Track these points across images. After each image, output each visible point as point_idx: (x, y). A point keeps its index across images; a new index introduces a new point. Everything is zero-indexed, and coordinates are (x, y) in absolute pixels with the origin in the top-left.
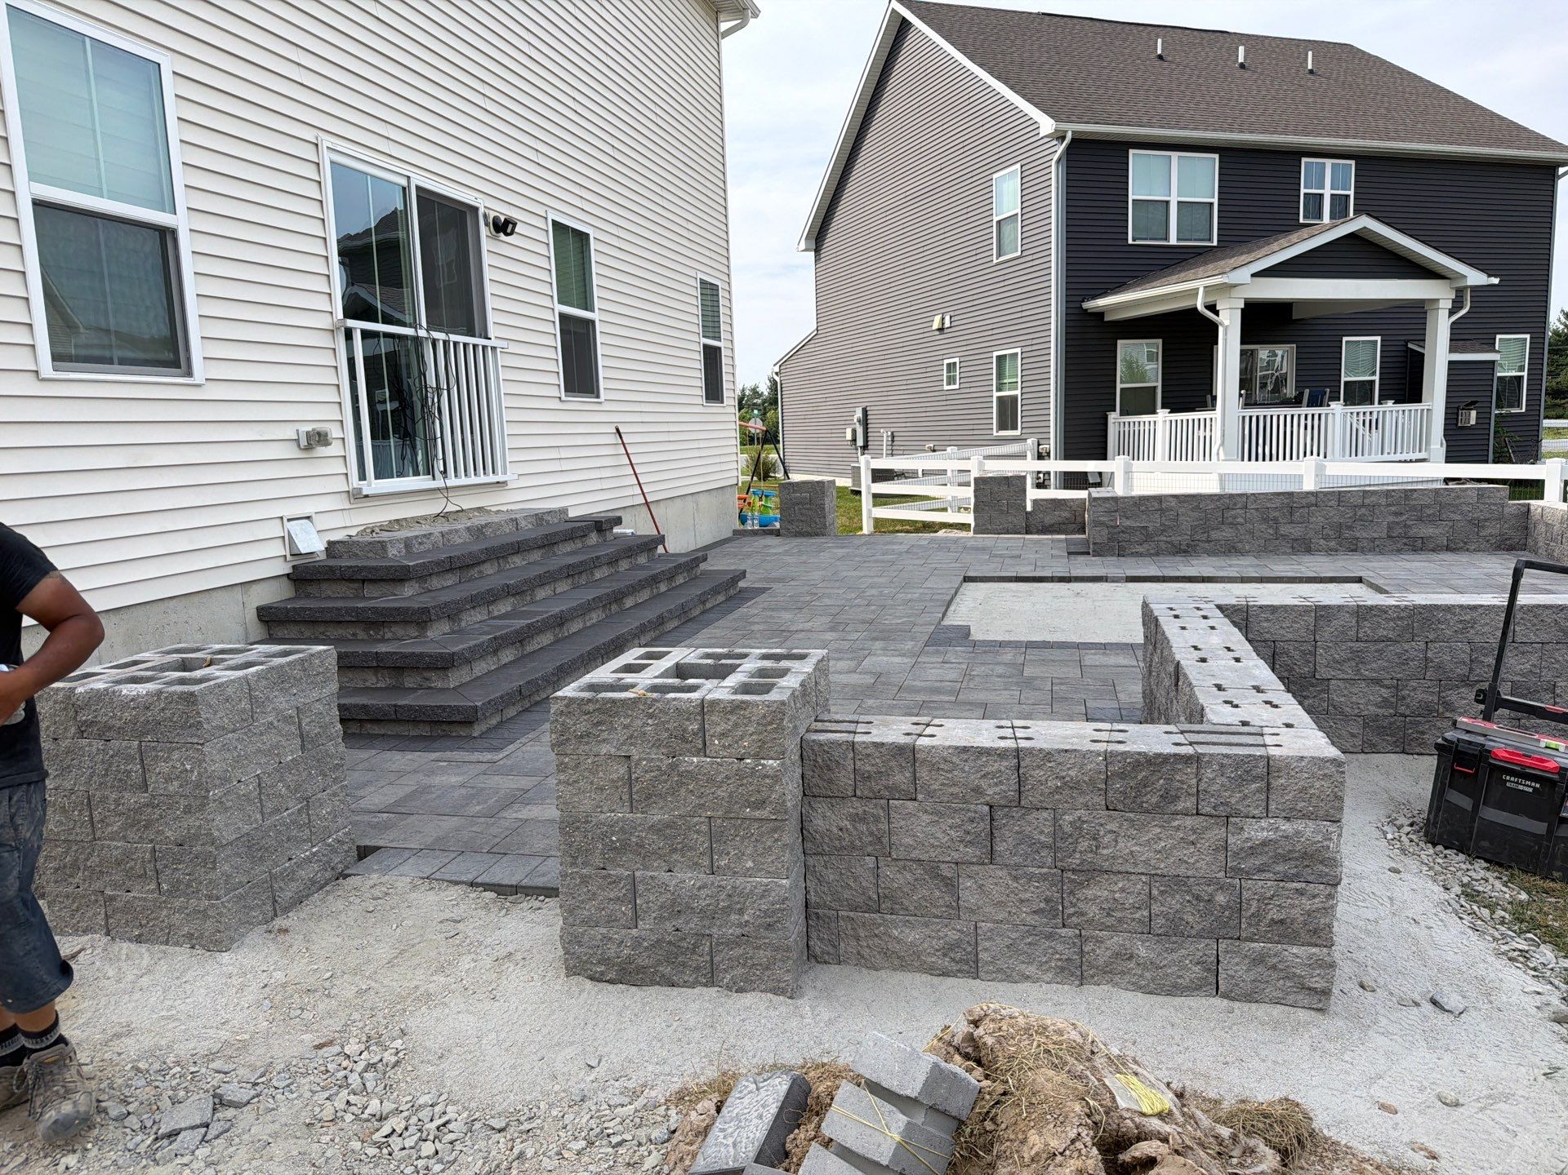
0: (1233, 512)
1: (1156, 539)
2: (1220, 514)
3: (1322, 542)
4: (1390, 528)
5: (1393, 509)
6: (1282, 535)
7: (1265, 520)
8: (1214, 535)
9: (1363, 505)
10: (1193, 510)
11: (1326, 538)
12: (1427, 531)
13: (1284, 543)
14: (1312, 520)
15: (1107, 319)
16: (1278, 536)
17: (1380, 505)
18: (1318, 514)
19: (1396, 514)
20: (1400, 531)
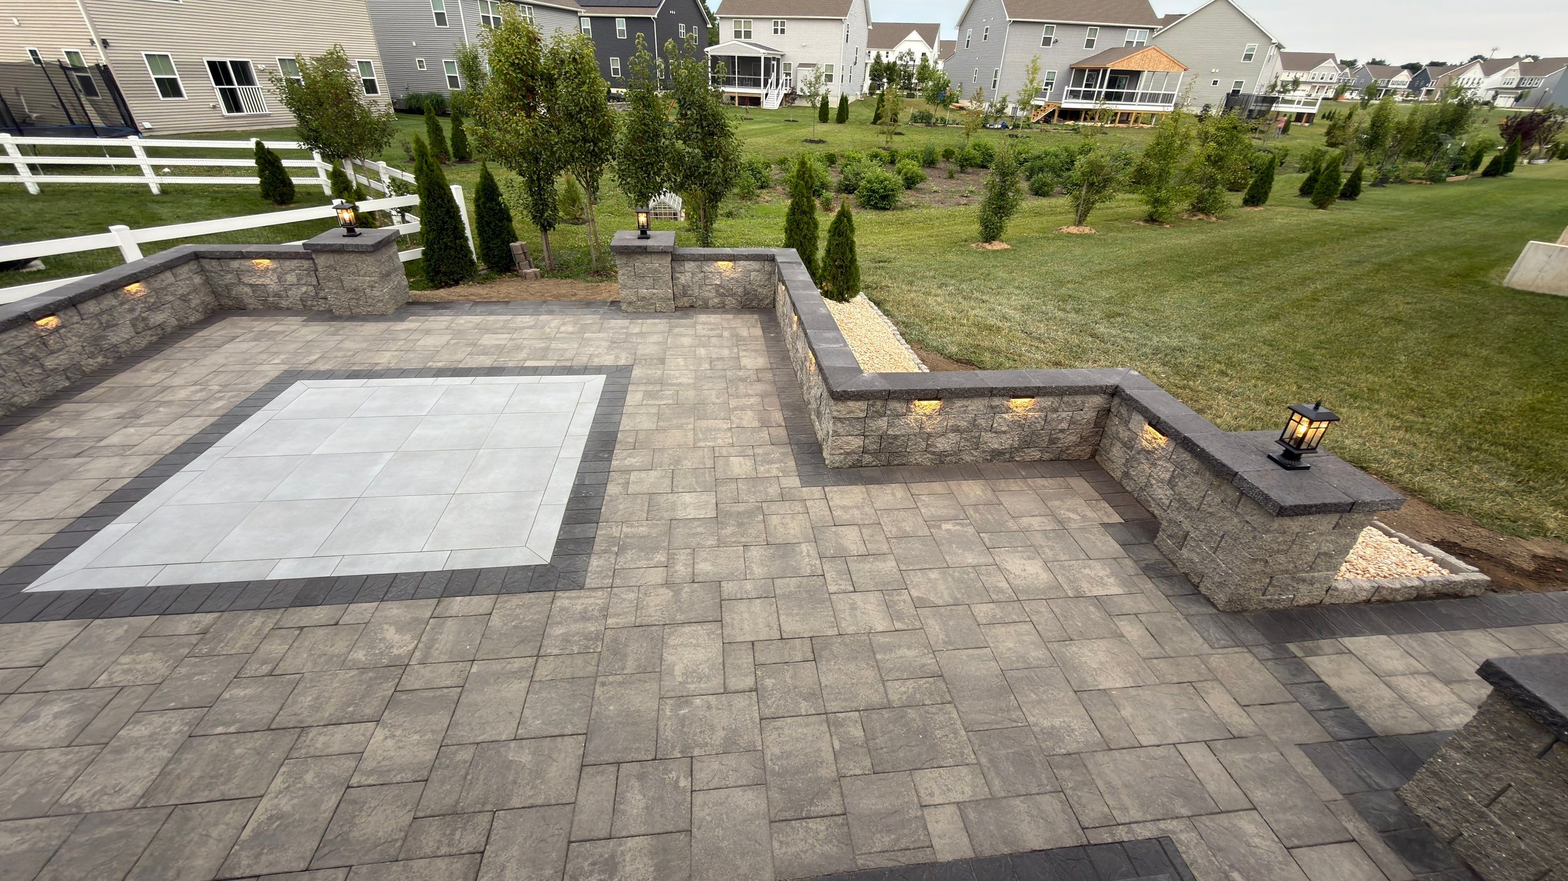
3: (91, 361)
4: (134, 325)
5: (127, 307)
6: (52, 370)
7: (24, 362)
9: (102, 312)
12: (158, 318)
13: (58, 378)
14: (69, 342)
16: (48, 373)
17: (114, 307)
18: (69, 335)
19: (131, 310)
20: (142, 325)
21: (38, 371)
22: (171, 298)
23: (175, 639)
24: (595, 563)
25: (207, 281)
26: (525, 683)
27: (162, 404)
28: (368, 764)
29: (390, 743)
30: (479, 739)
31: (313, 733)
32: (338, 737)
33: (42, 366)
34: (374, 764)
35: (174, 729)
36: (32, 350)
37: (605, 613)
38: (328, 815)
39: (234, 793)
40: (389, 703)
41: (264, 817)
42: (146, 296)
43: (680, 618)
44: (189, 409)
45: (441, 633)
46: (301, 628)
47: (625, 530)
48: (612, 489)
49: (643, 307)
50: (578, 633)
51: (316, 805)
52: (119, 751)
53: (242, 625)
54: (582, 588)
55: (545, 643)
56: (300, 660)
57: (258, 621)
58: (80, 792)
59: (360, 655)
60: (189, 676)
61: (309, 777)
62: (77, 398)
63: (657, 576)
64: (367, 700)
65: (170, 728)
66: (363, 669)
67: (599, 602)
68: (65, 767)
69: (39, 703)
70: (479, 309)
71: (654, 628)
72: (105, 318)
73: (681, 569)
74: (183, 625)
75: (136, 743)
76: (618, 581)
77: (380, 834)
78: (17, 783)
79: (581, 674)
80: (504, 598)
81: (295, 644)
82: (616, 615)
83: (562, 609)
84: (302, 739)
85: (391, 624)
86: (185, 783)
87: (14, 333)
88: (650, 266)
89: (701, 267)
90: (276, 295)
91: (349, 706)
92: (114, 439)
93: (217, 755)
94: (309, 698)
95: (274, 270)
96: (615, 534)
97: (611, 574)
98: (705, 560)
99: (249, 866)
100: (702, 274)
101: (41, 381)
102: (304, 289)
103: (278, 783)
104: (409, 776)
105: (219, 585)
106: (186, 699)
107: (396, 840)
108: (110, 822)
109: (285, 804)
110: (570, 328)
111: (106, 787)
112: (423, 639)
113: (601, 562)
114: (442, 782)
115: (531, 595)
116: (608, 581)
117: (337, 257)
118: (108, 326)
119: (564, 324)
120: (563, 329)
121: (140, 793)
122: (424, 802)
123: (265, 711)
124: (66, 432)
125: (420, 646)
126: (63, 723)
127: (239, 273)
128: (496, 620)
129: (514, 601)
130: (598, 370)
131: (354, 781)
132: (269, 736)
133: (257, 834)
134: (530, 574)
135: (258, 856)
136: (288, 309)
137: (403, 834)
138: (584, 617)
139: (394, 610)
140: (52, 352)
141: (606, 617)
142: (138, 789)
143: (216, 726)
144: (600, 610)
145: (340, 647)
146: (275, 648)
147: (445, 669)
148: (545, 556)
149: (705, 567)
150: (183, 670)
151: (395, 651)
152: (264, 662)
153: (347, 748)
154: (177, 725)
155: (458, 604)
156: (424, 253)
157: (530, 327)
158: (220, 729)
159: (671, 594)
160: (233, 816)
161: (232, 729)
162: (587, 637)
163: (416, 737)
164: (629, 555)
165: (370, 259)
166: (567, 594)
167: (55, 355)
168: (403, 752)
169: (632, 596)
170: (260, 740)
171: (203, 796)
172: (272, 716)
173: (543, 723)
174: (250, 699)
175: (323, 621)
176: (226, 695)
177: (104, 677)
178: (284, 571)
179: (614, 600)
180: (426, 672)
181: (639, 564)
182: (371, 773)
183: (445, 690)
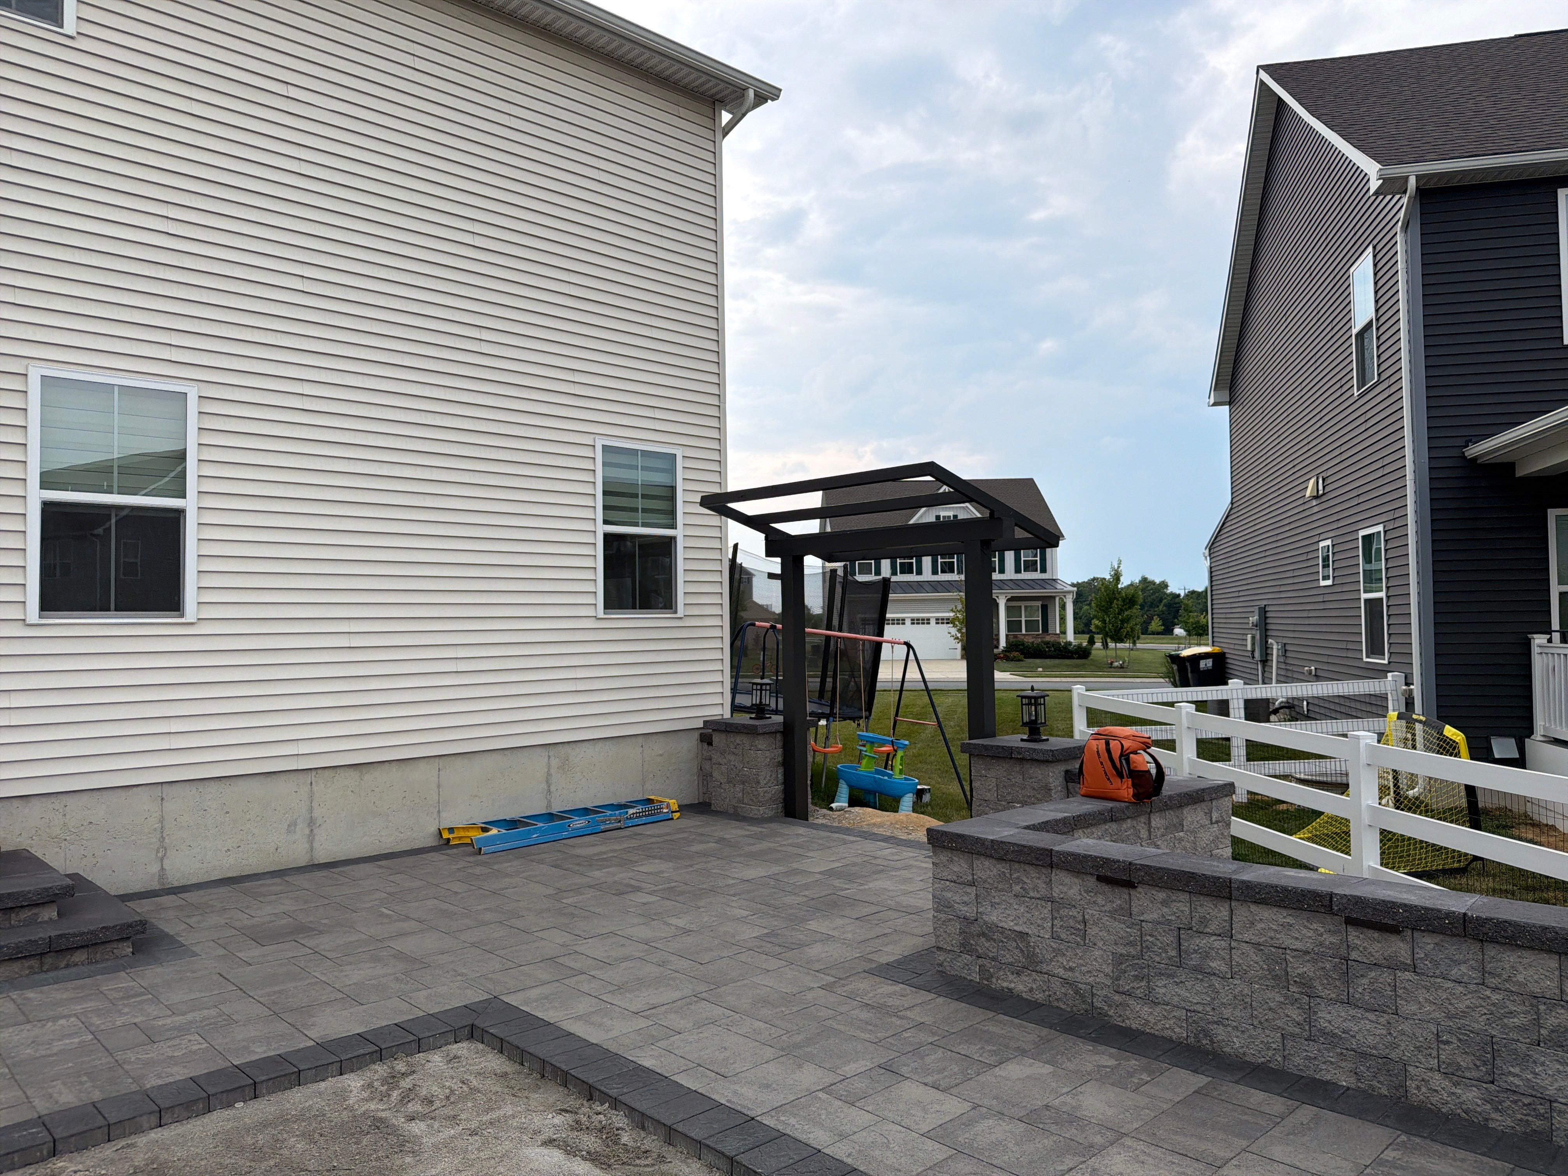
0: (1203, 942)
1: (1045, 968)
2: (1170, 939)
7: (1281, 980)
8: (1163, 988)
10: (1113, 913)
11: (1452, 1072)
13: (1331, 1056)
15: (1520, 473)
18: (1422, 995)
21: (1294, 1013)
33: (1310, 1013)
140: (1348, 1002)
167: (1358, 1013)
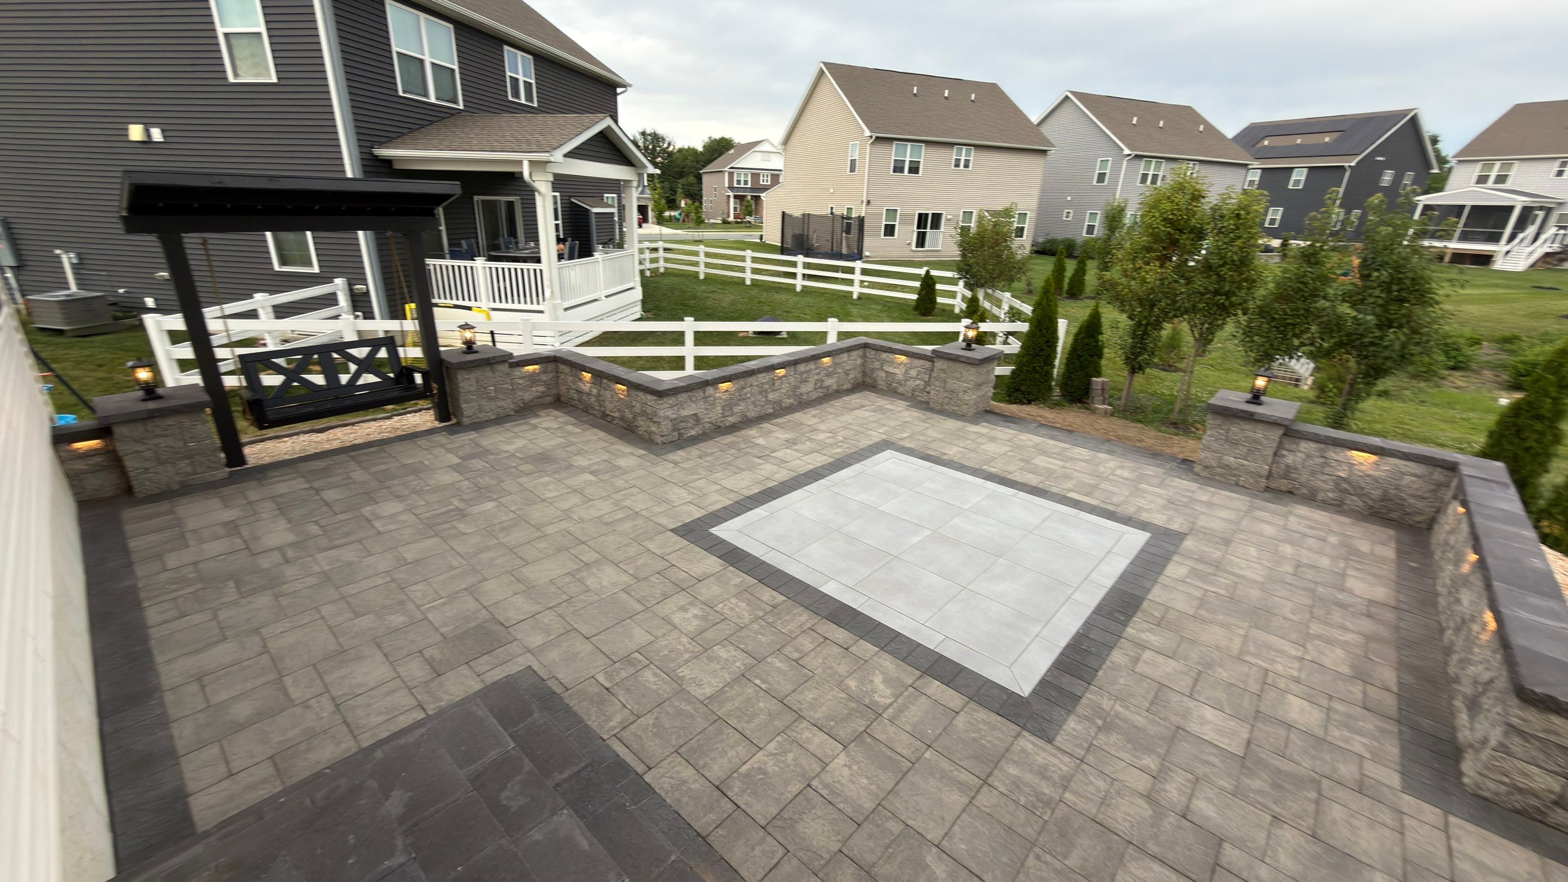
3: (788, 401)
4: (816, 384)
5: (818, 371)
6: (770, 401)
9: (805, 372)
13: (770, 406)
14: (784, 386)
15: (397, 166)
17: (812, 370)
18: (786, 382)
20: (820, 385)
21: (764, 400)
22: (840, 370)
23: (759, 602)
24: (1072, 724)
25: (863, 365)
26: (965, 800)
27: (810, 439)
28: (827, 778)
29: (846, 772)
30: (910, 822)
31: (804, 724)
32: (816, 740)
34: (830, 780)
35: (737, 664)
36: (767, 386)
37: (1065, 783)
38: (790, 796)
39: (747, 733)
40: (858, 738)
41: (756, 765)
42: (829, 367)
43: (1152, 847)
44: (822, 448)
45: (914, 705)
46: (826, 638)
47: (1118, 708)
48: (1117, 657)
49: (1222, 475)
50: (1031, 786)
51: (787, 783)
52: (710, 659)
53: (795, 615)
54: (1050, 741)
55: (996, 772)
56: (814, 662)
57: (803, 617)
58: (684, 672)
59: (852, 683)
60: (757, 633)
61: (790, 756)
62: (773, 421)
63: (1141, 782)
64: (845, 724)
65: (735, 661)
66: (851, 697)
67: (1064, 768)
68: (686, 651)
69: (691, 604)
70: (1043, 431)
71: (1115, 837)
72: (805, 375)
73: (1174, 790)
74: (767, 595)
75: (717, 659)
76: (1090, 759)
77: (815, 843)
78: (666, 646)
79: (1019, 830)
80: (973, 705)
81: (818, 649)
82: (1075, 793)
83: (1023, 751)
84: (796, 724)
85: (882, 673)
86: (729, 706)
87: (764, 375)
88: (1251, 434)
89: (1324, 451)
90: (899, 383)
91: (833, 720)
92: (779, 454)
93: (750, 699)
94: (811, 696)
95: (905, 364)
96: (1105, 707)
97: (1086, 745)
98: (1209, 800)
99: (737, 794)
100: (1322, 460)
101: (762, 406)
102: (918, 382)
103: (772, 746)
104: (849, 810)
105: (793, 579)
106: (750, 648)
107: (822, 858)
108: (690, 703)
109: (771, 768)
110: (1126, 474)
111: (696, 678)
112: (899, 700)
113: (1079, 728)
114: (871, 836)
115: (999, 718)
116: (1080, 752)
117: (951, 364)
118: (804, 381)
119: (1121, 467)
120: (1119, 472)
121: (708, 695)
122: (850, 842)
123: (784, 686)
124: (761, 441)
125: (895, 705)
126: (695, 623)
127: (883, 362)
128: (960, 722)
129: (983, 715)
130: (1143, 526)
131: (815, 783)
132: (779, 706)
133: (748, 775)
134: (1005, 697)
135: (744, 791)
136: (902, 394)
137: (828, 856)
138: (1042, 772)
139: (888, 662)
140: (774, 391)
141: (1065, 788)
142: (708, 691)
143: (757, 677)
144: (1063, 778)
145: (842, 669)
146: (806, 643)
147: (905, 737)
148: (1025, 688)
149: (1204, 807)
150: (756, 627)
151: (877, 699)
152: (797, 650)
153: (819, 753)
154: (740, 662)
155: (935, 687)
156: (1013, 372)
157: (1085, 461)
158: (758, 682)
159: (1150, 812)
160: (742, 749)
161: (764, 686)
162: (1039, 796)
163: (865, 781)
164: (1114, 737)
165: (973, 370)
166: (1033, 738)
167: (775, 393)
168: (852, 787)
169: (1101, 784)
170: (775, 706)
171: (733, 722)
172: (787, 693)
173: (967, 851)
174: (779, 671)
175: (840, 641)
176: (769, 660)
177: (720, 605)
178: (829, 589)
179: (1079, 776)
180: (891, 730)
181: (1122, 755)
182: (827, 786)
183: (900, 758)
